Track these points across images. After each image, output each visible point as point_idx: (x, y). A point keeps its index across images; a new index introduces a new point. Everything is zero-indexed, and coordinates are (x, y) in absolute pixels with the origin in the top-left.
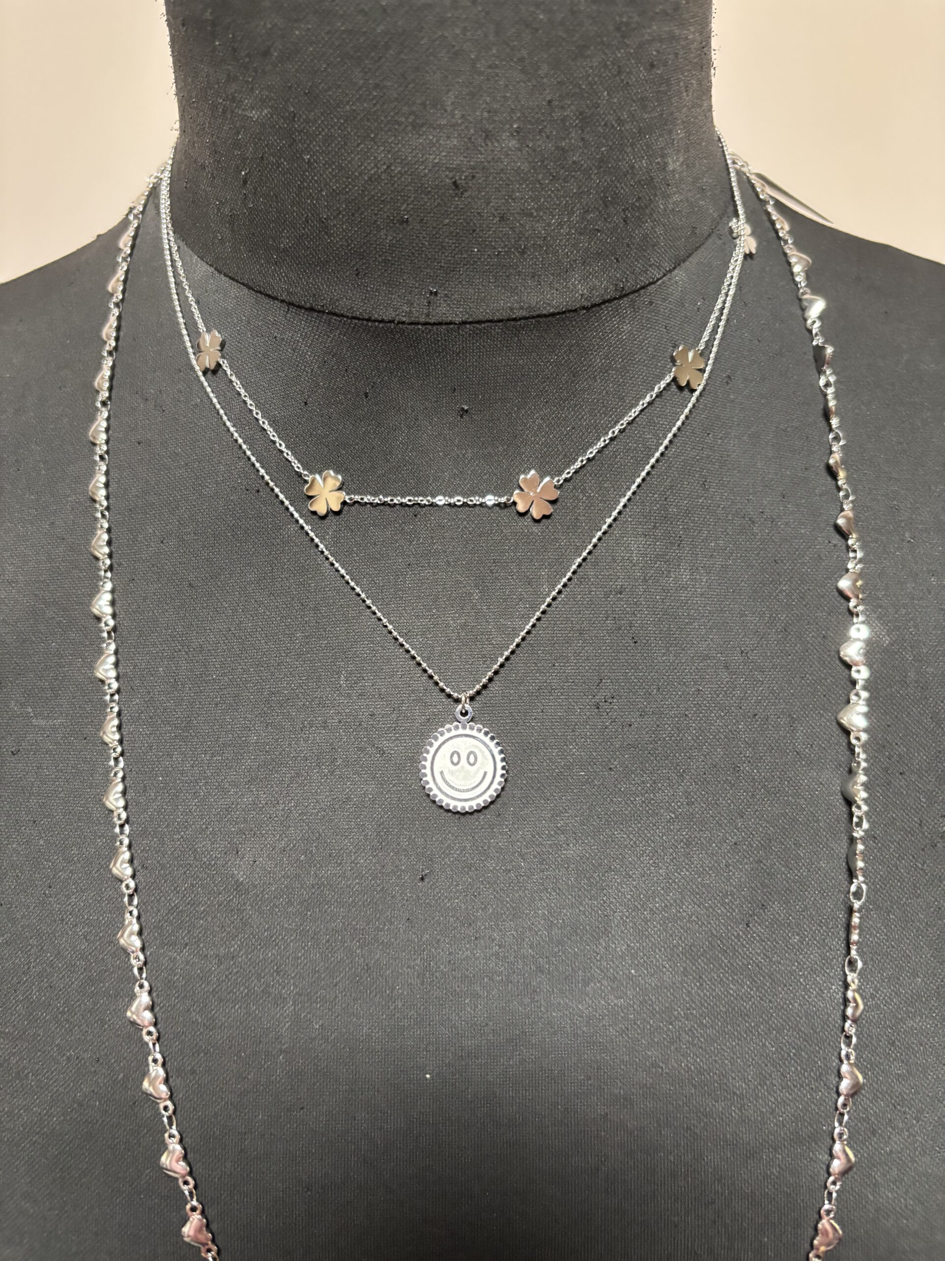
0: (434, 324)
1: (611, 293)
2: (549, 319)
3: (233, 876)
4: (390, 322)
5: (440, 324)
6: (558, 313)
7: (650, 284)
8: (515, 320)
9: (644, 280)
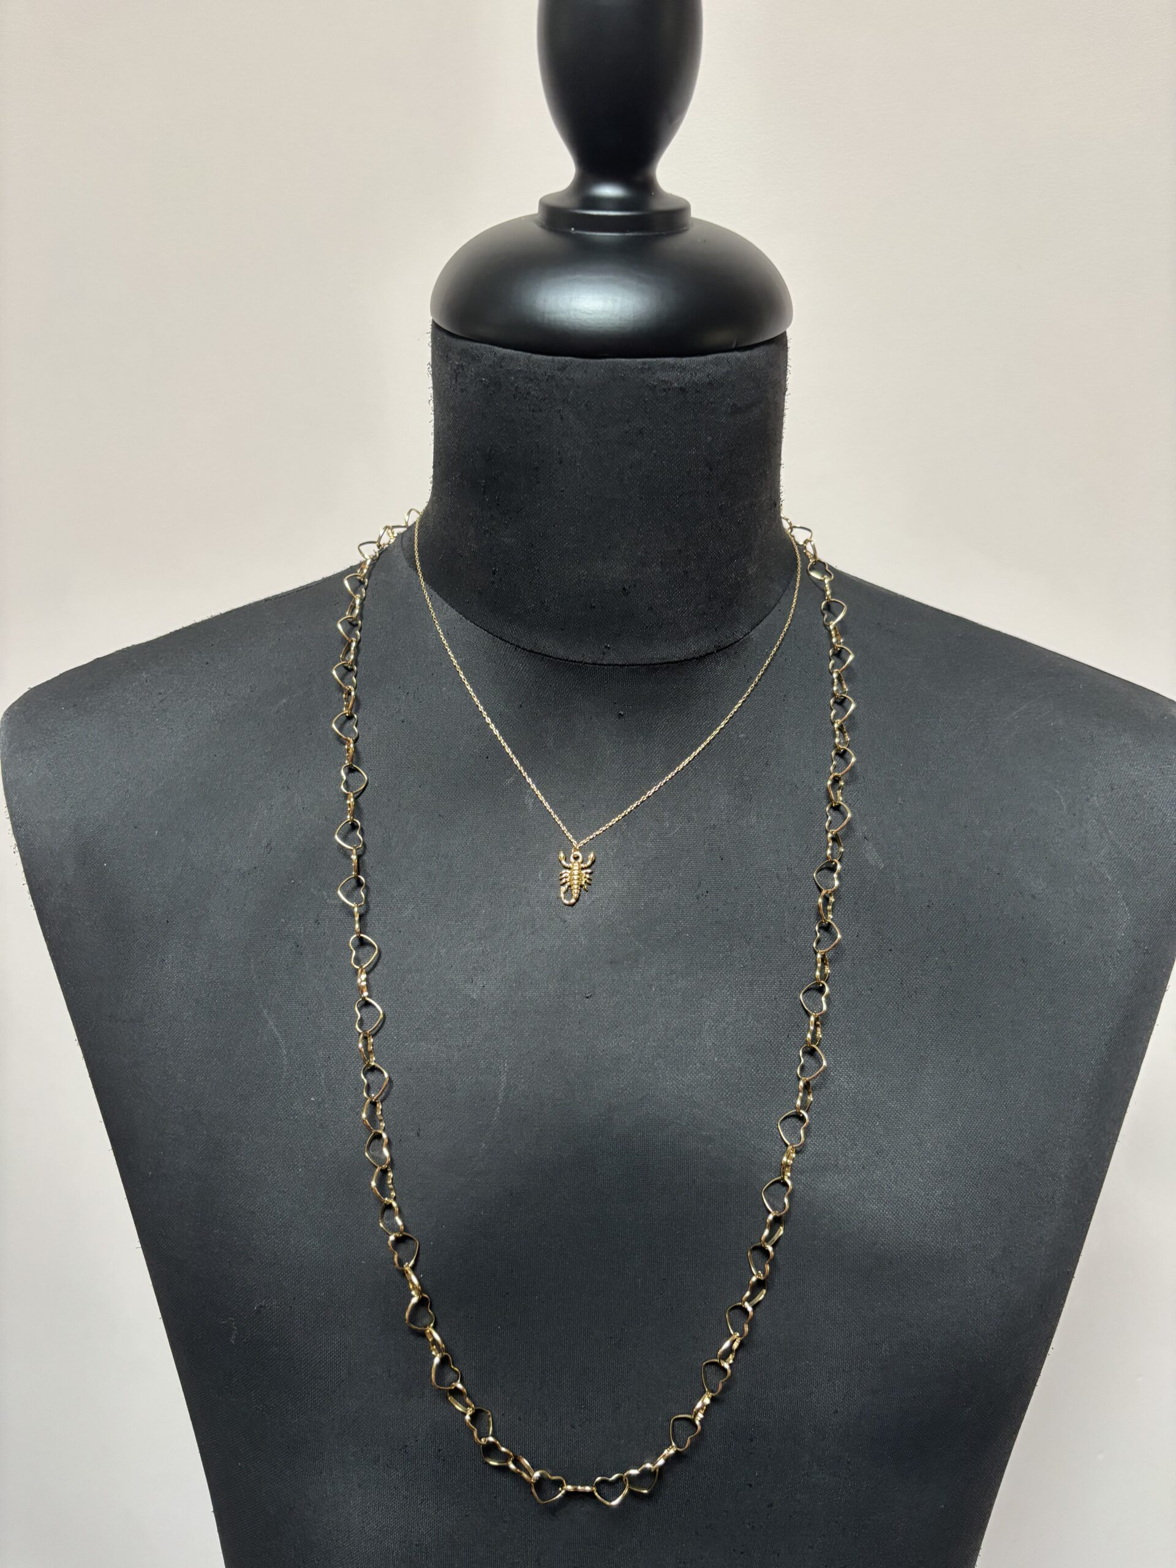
0: (606, 665)
1: (712, 649)
2: (674, 664)
3: (469, 996)
4: (579, 662)
5: (610, 665)
6: (680, 661)
7: (735, 642)
8: (655, 664)
9: (732, 640)
